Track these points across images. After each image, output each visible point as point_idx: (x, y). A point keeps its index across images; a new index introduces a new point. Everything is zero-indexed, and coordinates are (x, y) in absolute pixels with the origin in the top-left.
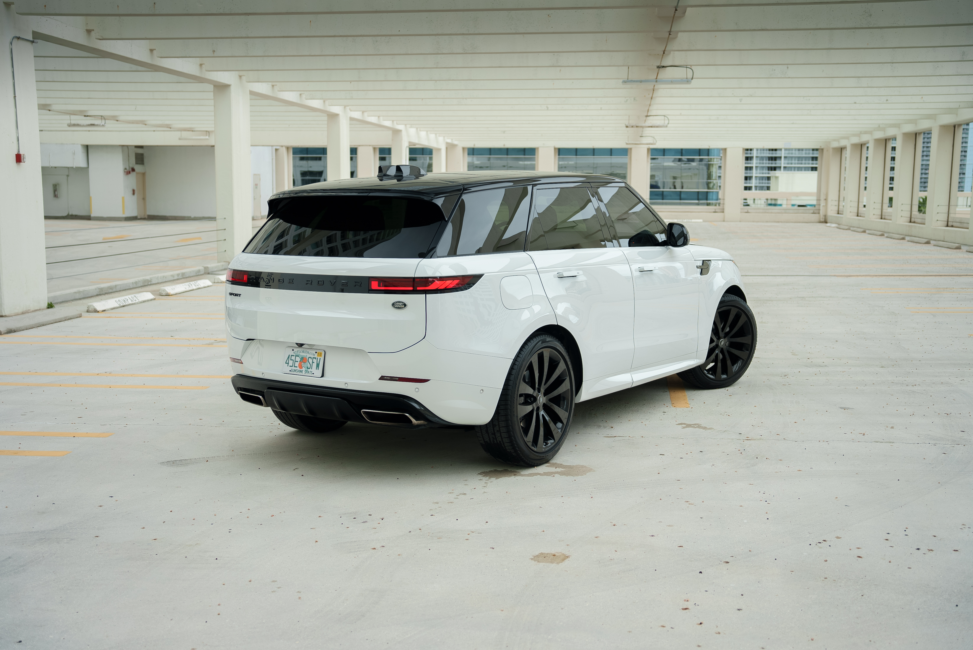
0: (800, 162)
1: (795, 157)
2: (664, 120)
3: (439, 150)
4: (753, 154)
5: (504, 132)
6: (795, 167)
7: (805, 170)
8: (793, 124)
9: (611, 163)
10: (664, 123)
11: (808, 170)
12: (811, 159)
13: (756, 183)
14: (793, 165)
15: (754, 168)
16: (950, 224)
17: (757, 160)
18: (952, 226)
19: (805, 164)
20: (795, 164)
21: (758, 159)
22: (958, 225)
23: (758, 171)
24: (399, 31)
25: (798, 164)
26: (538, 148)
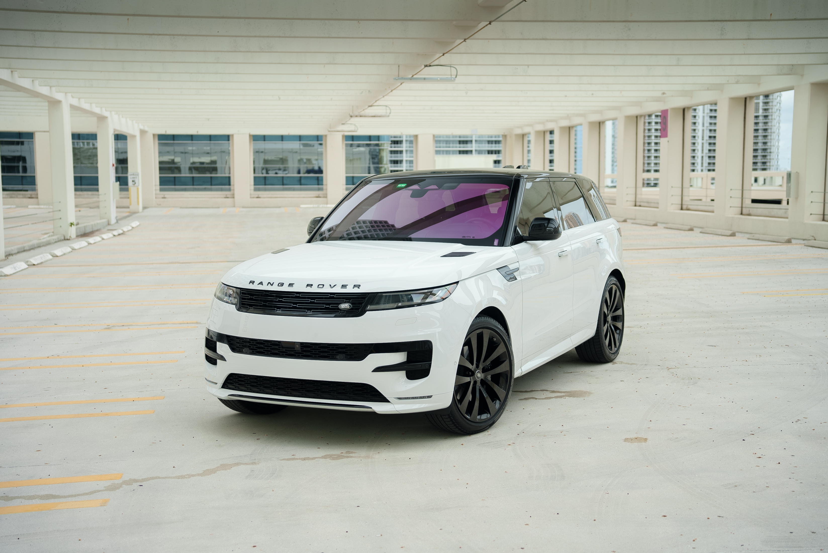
0: (448, 145)
1: (443, 141)
2: (386, 109)
3: (134, 137)
4: (403, 138)
5: (208, 120)
6: (443, 151)
7: (453, 154)
8: (496, 113)
9: (282, 149)
10: (386, 113)
11: (456, 154)
12: (458, 143)
13: (407, 167)
14: (442, 149)
15: (404, 152)
16: (638, 204)
17: (406, 144)
18: (640, 206)
19: (453, 147)
20: (443, 147)
21: (408, 142)
22: (645, 204)
23: (409, 155)
24: (218, 32)
25: (446, 147)
26: (233, 135)
